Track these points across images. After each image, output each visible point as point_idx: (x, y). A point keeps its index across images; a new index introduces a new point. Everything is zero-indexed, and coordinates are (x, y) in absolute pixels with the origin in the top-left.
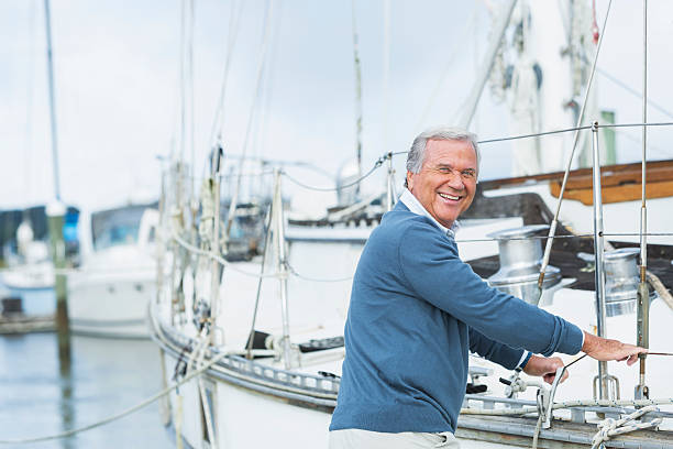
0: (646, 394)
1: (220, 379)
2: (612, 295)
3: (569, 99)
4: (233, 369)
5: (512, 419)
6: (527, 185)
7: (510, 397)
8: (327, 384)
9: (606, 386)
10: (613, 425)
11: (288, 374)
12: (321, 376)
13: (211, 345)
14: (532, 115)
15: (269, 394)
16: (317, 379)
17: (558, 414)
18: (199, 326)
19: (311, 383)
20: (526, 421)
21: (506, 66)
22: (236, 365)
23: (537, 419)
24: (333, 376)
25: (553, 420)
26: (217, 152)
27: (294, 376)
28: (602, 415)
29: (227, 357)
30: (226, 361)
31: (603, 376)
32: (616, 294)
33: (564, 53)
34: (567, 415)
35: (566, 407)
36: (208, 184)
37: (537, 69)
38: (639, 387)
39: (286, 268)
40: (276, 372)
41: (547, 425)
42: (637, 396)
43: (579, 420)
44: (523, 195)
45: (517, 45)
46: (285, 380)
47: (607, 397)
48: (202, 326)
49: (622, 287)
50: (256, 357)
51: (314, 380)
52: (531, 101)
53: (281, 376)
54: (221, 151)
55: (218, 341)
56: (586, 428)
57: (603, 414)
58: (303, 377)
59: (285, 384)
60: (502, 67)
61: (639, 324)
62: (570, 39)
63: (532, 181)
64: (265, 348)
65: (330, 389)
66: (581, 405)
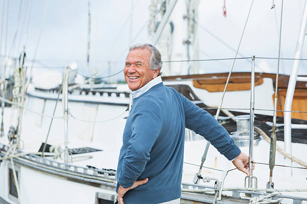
0: (272, 186)
1: (23, 165)
2: (240, 137)
3: (186, 40)
4: (32, 161)
5: (200, 194)
6: (177, 81)
7: (196, 183)
8: (90, 172)
9: (251, 181)
10: (257, 201)
11: (66, 165)
12: (87, 168)
13: (17, 148)
14: (168, 46)
15: (56, 174)
16: (84, 169)
17: (224, 193)
18: (10, 139)
19: (81, 171)
20: (208, 196)
21: (156, 22)
22: (34, 159)
23: (214, 195)
24: (94, 168)
25: (222, 196)
26: (23, 55)
27: (70, 166)
28: (249, 195)
29: (28, 155)
30: (27, 157)
31: (251, 177)
32: (242, 137)
33: (185, 17)
34: (230, 194)
35: (230, 190)
36: (18, 70)
37: (172, 25)
38: (269, 182)
39: (68, 114)
40: (59, 164)
41: (220, 198)
42: (268, 187)
43: (236, 197)
44: (180, 85)
45: (162, 12)
46: (65, 168)
47: (252, 187)
48: (11, 139)
49: (245, 134)
50: (46, 156)
51: (83, 170)
52: (168, 39)
53: (62, 166)
54: (25, 55)
55: (21, 147)
56: (241, 200)
57: (251, 195)
58: (76, 167)
59: (65, 170)
60: (154, 22)
61: (271, 153)
62: (188, 11)
63: (179, 79)
64: (49, 152)
65: (92, 174)
66: (239, 190)
